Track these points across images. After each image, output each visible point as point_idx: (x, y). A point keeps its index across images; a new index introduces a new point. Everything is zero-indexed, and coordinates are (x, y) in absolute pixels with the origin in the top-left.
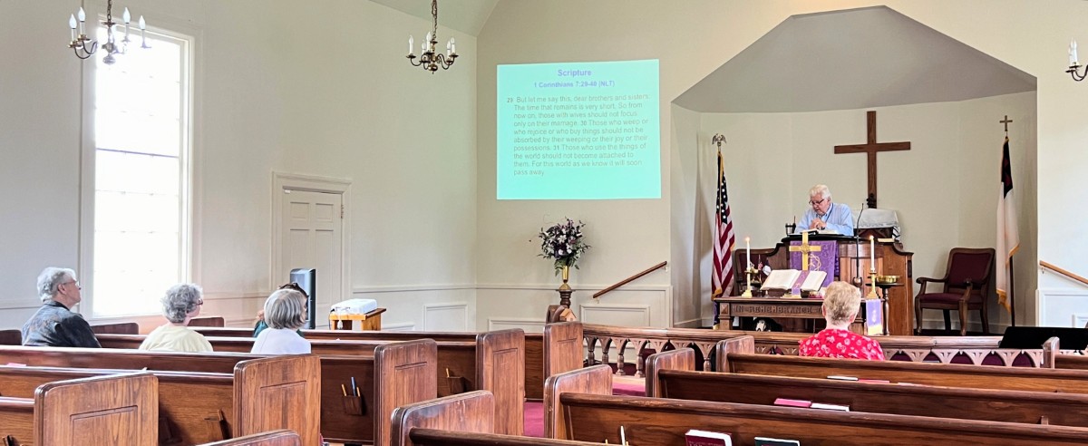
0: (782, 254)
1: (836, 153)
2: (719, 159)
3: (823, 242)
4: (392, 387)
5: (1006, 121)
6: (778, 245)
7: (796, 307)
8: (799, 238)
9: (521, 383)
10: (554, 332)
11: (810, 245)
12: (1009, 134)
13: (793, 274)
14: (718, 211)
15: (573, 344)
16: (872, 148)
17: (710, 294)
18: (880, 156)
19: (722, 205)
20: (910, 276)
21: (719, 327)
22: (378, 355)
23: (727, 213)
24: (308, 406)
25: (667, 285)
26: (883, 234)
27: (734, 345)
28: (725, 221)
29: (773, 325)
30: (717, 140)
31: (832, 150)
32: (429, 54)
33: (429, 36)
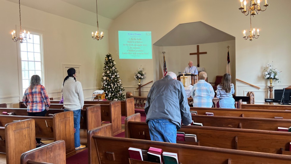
2: (164, 57)
4: (90, 117)
5: (228, 47)
8: (182, 75)
9: (120, 113)
10: (127, 100)
12: (229, 50)
14: (164, 69)
15: (132, 103)
16: (198, 53)
18: (200, 55)
19: (165, 67)
22: (87, 110)
23: (166, 69)
24: (71, 123)
28: (166, 71)
30: (163, 53)
31: (189, 54)
32: (97, 36)
33: (97, 32)
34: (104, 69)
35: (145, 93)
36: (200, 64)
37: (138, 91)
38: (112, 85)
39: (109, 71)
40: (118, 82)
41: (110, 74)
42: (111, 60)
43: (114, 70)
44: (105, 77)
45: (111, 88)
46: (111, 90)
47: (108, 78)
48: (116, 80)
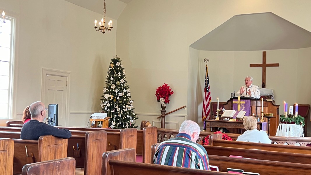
0: (230, 104)
1: (250, 67)
2: (206, 68)
3: (245, 100)
4: (91, 147)
6: (228, 101)
7: (234, 124)
8: (237, 98)
10: (147, 130)
11: (240, 101)
13: (234, 112)
14: (205, 87)
15: (153, 135)
16: (264, 65)
17: (201, 118)
18: (267, 68)
19: (207, 85)
20: (278, 114)
21: (206, 131)
22: (87, 136)
23: (209, 88)
24: (63, 152)
25: (186, 115)
26: (267, 98)
27: (215, 136)
28: (208, 91)
29: (225, 130)
30: (206, 61)
31: (249, 66)
32: (102, 27)
33: (102, 20)
34: (106, 82)
35: (171, 125)
36: (266, 84)
37: (161, 121)
38: (118, 109)
39: (114, 85)
40: (129, 105)
41: (116, 91)
42: (120, 67)
43: (123, 85)
44: (106, 95)
45: (116, 113)
46: (116, 116)
47: (112, 97)
48: (125, 100)
